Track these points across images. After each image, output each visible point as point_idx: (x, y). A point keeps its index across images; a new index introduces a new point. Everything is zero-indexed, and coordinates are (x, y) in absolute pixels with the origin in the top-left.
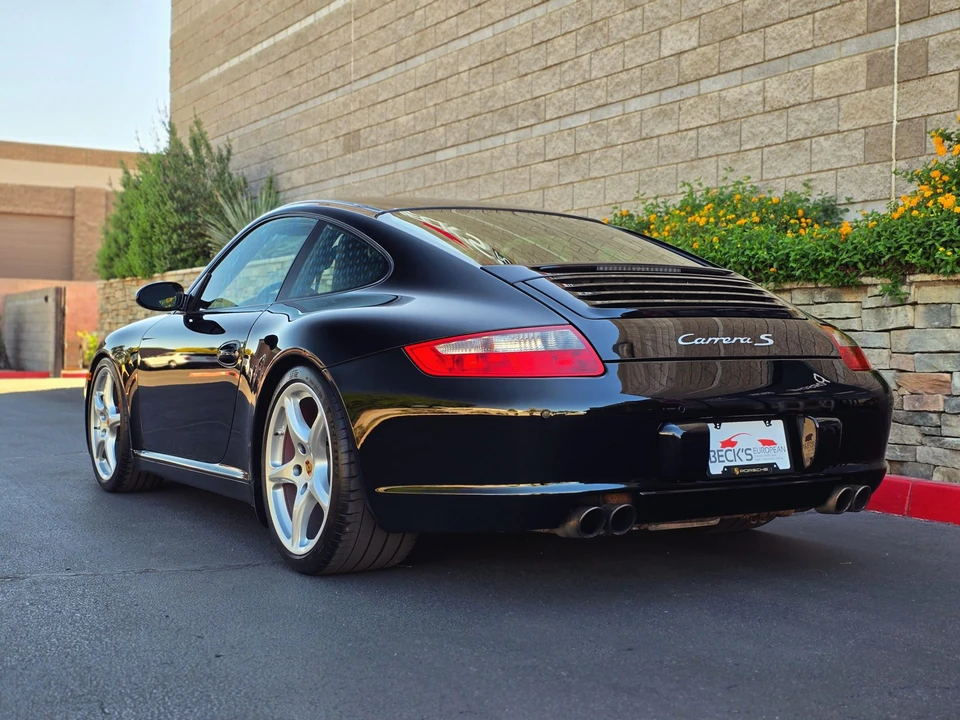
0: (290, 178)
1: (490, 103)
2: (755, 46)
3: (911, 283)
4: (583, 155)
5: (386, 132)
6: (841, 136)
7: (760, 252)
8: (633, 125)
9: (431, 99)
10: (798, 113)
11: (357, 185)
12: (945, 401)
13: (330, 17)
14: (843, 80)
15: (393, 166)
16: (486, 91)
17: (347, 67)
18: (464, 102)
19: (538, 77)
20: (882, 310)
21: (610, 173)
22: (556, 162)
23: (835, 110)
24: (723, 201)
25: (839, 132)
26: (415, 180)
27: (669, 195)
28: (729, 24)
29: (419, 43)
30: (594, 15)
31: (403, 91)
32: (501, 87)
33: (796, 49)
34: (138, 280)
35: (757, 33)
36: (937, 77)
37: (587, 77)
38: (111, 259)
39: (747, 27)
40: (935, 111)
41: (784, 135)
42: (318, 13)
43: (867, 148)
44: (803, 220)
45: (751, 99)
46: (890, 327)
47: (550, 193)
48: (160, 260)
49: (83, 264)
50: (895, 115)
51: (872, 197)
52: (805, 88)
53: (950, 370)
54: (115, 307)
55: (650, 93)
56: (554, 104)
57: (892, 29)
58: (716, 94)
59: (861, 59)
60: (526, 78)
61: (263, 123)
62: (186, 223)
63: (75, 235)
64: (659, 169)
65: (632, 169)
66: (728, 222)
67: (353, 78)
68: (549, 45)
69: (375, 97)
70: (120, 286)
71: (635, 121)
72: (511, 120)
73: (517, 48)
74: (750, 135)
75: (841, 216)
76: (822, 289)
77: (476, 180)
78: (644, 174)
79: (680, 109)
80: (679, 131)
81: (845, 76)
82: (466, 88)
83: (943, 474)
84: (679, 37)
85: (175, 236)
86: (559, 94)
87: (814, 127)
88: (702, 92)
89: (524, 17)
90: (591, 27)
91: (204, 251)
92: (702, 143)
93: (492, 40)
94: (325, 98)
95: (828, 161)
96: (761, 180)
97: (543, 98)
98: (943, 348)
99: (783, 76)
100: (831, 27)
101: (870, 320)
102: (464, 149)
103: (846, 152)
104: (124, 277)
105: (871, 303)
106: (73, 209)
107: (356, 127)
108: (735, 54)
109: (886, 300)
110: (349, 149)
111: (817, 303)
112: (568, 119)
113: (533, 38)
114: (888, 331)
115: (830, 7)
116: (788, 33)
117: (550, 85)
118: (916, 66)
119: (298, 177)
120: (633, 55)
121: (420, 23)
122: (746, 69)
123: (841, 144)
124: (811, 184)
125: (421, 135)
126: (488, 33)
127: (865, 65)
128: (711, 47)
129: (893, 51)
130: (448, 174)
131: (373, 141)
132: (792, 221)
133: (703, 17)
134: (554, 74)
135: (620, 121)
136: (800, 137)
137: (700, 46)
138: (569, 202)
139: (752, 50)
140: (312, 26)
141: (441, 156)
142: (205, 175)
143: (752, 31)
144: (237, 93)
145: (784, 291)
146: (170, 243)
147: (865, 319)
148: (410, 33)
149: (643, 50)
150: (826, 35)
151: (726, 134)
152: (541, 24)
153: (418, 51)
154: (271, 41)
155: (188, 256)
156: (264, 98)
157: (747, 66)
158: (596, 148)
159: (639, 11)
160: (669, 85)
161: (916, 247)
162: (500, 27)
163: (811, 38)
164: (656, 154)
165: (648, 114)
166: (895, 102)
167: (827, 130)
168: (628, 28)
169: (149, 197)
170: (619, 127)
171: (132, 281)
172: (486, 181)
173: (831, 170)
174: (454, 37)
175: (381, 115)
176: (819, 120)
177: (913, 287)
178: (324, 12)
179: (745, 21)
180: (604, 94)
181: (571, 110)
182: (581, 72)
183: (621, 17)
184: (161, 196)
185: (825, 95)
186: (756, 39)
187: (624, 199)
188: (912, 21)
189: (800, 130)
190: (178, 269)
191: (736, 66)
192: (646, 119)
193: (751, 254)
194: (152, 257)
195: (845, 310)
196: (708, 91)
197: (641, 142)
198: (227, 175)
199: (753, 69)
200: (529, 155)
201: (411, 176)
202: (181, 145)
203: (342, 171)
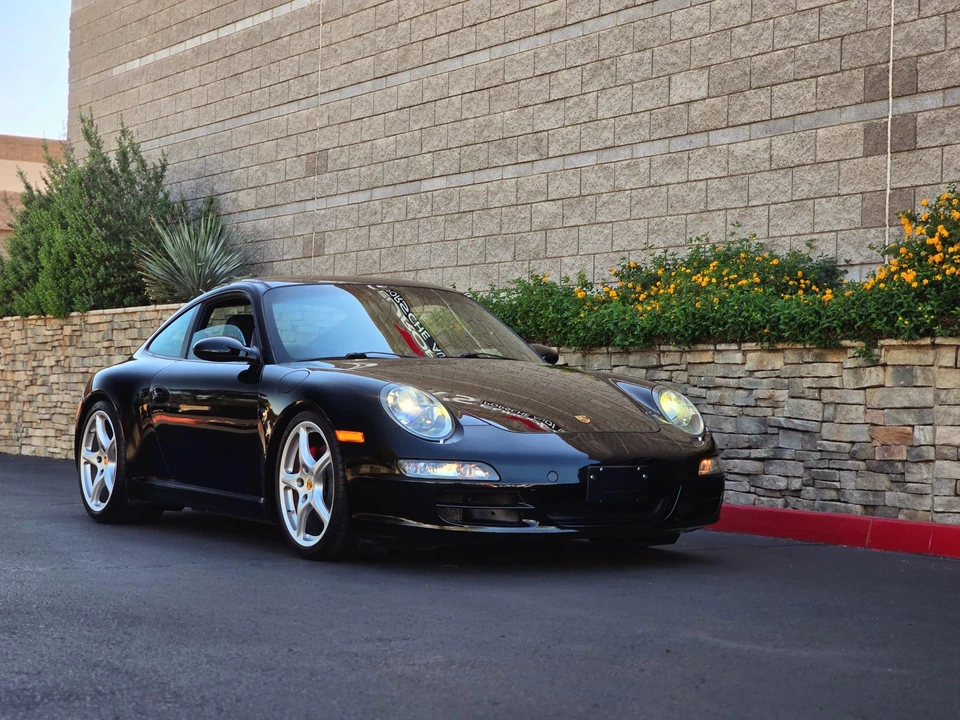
0: (236, 200)
1: (485, 133)
2: (762, 103)
3: (882, 346)
4: (589, 197)
5: (360, 153)
6: (841, 200)
7: (754, 314)
8: (642, 170)
9: (416, 122)
10: (802, 174)
11: (323, 212)
12: (908, 451)
13: (292, 16)
15: (368, 193)
16: (480, 119)
17: (313, 76)
18: (455, 129)
19: (541, 110)
20: (859, 370)
21: (618, 219)
22: (560, 202)
23: (836, 174)
24: (729, 258)
25: (839, 195)
26: (396, 211)
27: (678, 246)
28: (737, 78)
29: (404, 59)
30: (602, 52)
31: (382, 110)
32: (498, 117)
33: (801, 111)
34: (45, 320)
35: (764, 90)
36: (924, 151)
37: (594, 116)
39: (754, 85)
40: (922, 183)
41: (789, 194)
42: (275, 10)
43: (865, 213)
44: (802, 281)
45: (758, 155)
46: (865, 386)
47: (553, 236)
48: (81, 295)
50: (888, 183)
51: (868, 260)
52: (808, 150)
53: (912, 423)
54: (9, 351)
55: (659, 139)
56: (558, 141)
57: (886, 102)
58: (725, 147)
59: (858, 127)
60: (526, 110)
61: (202, 132)
62: (116, 253)
64: (669, 218)
65: (640, 216)
66: (730, 281)
67: (320, 90)
68: (553, 77)
69: (347, 114)
70: (19, 325)
71: (644, 167)
72: (509, 154)
73: (517, 76)
74: (757, 191)
75: (841, 277)
76: (809, 350)
77: (469, 216)
78: (653, 223)
79: (689, 158)
80: (688, 181)
81: (845, 142)
82: (458, 114)
83: (906, 515)
84: (689, 86)
85: (102, 268)
86: (564, 131)
87: (817, 188)
88: (711, 143)
89: (526, 44)
90: (599, 64)
91: (134, 286)
92: (712, 195)
93: (488, 65)
94: (284, 109)
95: (829, 223)
96: (768, 237)
97: (546, 133)
98: (907, 405)
99: (788, 136)
100: (832, 93)
101: (849, 379)
102: (454, 180)
103: (846, 215)
104: (27, 315)
105: (850, 363)
107: (323, 147)
108: (743, 108)
109: (861, 361)
110: (312, 171)
111: (806, 363)
112: (573, 158)
113: (535, 68)
114: (864, 389)
115: (832, 74)
116: (793, 94)
117: (553, 120)
118: (906, 139)
119: (246, 199)
120: (642, 98)
121: (404, 36)
122: (753, 125)
123: (840, 207)
124: (814, 244)
125: (403, 160)
126: (484, 56)
127: (862, 133)
128: (719, 99)
129: (887, 123)
130: (435, 206)
131: (343, 163)
132: (791, 283)
133: (713, 68)
134: (558, 109)
135: (628, 165)
136: (804, 197)
137: (709, 97)
138: (575, 246)
139: (759, 106)
140: (267, 23)
141: (426, 185)
143: (759, 88)
144: (166, 93)
145: (777, 350)
146: (94, 276)
147: (845, 377)
148: (391, 47)
149: (652, 95)
150: (828, 100)
151: (735, 187)
152: (543, 55)
153: (401, 68)
154: (213, 35)
155: (116, 292)
156: (204, 102)
157: (755, 122)
158: (602, 191)
159: (648, 54)
160: (678, 133)
161: (882, 316)
162: (498, 52)
163: (814, 102)
164: (665, 203)
165: (658, 161)
166: (889, 172)
167: (828, 192)
168: (637, 70)
169: (68, 221)
170: (627, 172)
171: (37, 320)
172: (480, 217)
173: (832, 231)
174: (445, 56)
175: (354, 135)
176: (821, 182)
177: (883, 350)
178: (285, 10)
179: (753, 78)
180: (611, 136)
181: (576, 149)
182: (587, 110)
183: (629, 57)
184: (84, 220)
185: (827, 158)
186: (763, 96)
187: (632, 247)
188: (903, 96)
189: (803, 190)
190: (104, 308)
191: (744, 120)
192: (654, 166)
193: (747, 315)
194: (68, 292)
195: (828, 369)
196: (717, 143)
197: (650, 189)
198: (161, 195)
199: (760, 125)
200: (530, 193)
201: (390, 205)
202: (105, 160)
203: (304, 195)
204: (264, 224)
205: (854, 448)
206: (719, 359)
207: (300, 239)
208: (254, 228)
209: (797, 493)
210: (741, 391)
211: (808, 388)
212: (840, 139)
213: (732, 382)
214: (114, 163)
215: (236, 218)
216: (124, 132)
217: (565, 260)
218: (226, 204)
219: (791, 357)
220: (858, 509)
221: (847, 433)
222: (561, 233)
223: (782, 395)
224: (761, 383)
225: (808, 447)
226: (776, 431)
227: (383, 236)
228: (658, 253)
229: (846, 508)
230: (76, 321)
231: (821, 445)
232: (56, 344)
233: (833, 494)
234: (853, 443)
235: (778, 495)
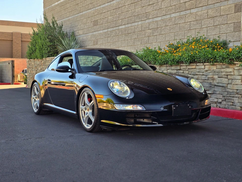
0: (78, 32)
1: (134, 14)
4: (159, 28)
5: (105, 21)
6: (228, 25)
7: (209, 55)
8: (173, 20)
9: (118, 12)
10: (216, 19)
11: (97, 34)
14: (228, 10)
15: (107, 30)
16: (133, 10)
17: (94, 3)
18: (127, 13)
19: (147, 7)
20: (239, 70)
21: (167, 33)
22: (152, 30)
23: (226, 18)
24: (197, 41)
25: (227, 24)
26: (113, 34)
27: (182, 39)
31: (110, 10)
32: (137, 10)
33: (216, 2)
37: (160, 7)
38: (31, 54)
41: (213, 24)
43: (235, 28)
44: (218, 46)
45: (204, 15)
47: (150, 38)
48: (45, 54)
49: (16, 53)
51: (236, 40)
52: (218, 12)
54: (31, 67)
55: (177, 12)
56: (151, 14)
58: (195, 13)
59: (233, 5)
60: (144, 7)
61: (71, 17)
62: (52, 45)
63: (13, 45)
64: (180, 32)
65: (172, 32)
66: (200, 47)
67: (96, 6)
69: (102, 11)
70: (33, 61)
71: (173, 19)
72: (140, 18)
74: (204, 24)
75: (228, 45)
76: (224, 65)
77: (130, 34)
78: (176, 33)
79: (185, 17)
80: (185, 22)
81: (229, 9)
82: (127, 10)
85: (49, 48)
86: (153, 12)
87: (221, 22)
88: (191, 12)
91: (56, 52)
92: (191, 26)
94: (88, 11)
95: (224, 31)
96: (207, 35)
97: (148, 13)
99: (213, 9)
101: (236, 73)
102: (127, 26)
103: (229, 29)
104: (35, 59)
105: (236, 68)
106: (12, 38)
107: (97, 19)
108: (200, 3)
109: (241, 68)
110: (94, 25)
111: (223, 68)
112: (155, 18)
114: (241, 75)
117: (150, 9)
119: (81, 32)
120: (173, 2)
122: (203, 7)
123: (227, 27)
124: (220, 37)
125: (115, 22)
127: (234, 7)
130: (122, 32)
131: (101, 23)
134: (151, 7)
135: (169, 19)
136: (217, 25)
138: (156, 40)
139: (205, 2)
141: (120, 27)
142: (56, 32)
144: (63, 9)
145: (214, 65)
146: (47, 50)
149: (175, 1)
151: (198, 23)
155: (52, 53)
156: (71, 11)
157: (203, 6)
158: (163, 26)
160: (182, 10)
164: (179, 28)
167: (224, 23)
169: (41, 38)
170: (169, 21)
171: (37, 60)
172: (133, 34)
173: (225, 33)
175: (104, 16)
176: (222, 20)
180: (165, 12)
181: (156, 16)
184: (45, 37)
185: (223, 14)
187: (170, 40)
189: (217, 23)
190: (50, 57)
191: (200, 6)
192: (176, 19)
193: (206, 56)
194: (42, 54)
195: (230, 70)
196: (193, 12)
197: (175, 25)
198: (62, 31)
199: (205, 7)
200: (144, 28)
201: (112, 32)
202: (49, 24)
203: (93, 31)
204: (85, 38)
205: (238, 91)
206: (197, 67)
207: (92, 41)
208: (83, 39)
209: (220, 103)
210: (204, 76)
211: (224, 75)
212: (228, 9)
213: (201, 73)
214: (51, 24)
215: (78, 36)
216: (53, 18)
217: (153, 44)
218: (76, 33)
219: (218, 67)
220: (239, 108)
221: (236, 87)
222: (152, 37)
223: (216, 77)
224: (210, 74)
225: (224, 91)
226: (214, 86)
227: (111, 40)
228: (178, 41)
229: (235, 107)
230: (44, 60)
231: (228, 90)
232: (41, 65)
233: (231, 104)
234: (237, 90)
235: (214, 103)
